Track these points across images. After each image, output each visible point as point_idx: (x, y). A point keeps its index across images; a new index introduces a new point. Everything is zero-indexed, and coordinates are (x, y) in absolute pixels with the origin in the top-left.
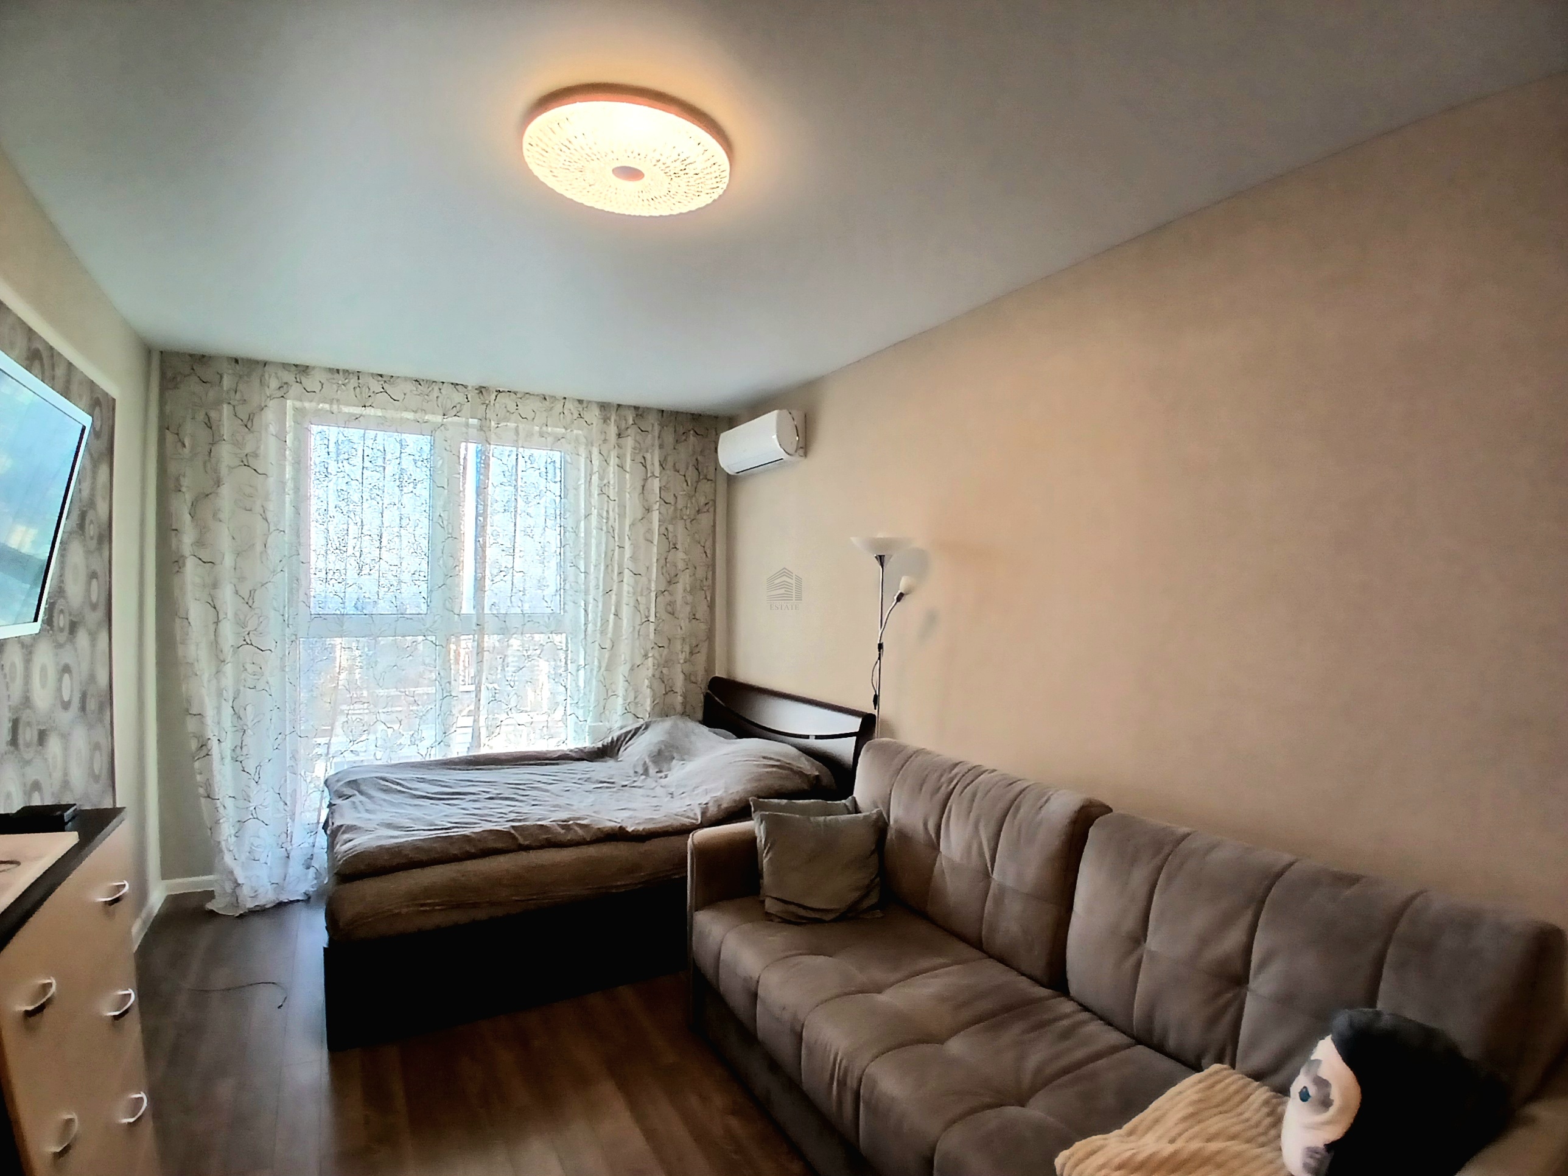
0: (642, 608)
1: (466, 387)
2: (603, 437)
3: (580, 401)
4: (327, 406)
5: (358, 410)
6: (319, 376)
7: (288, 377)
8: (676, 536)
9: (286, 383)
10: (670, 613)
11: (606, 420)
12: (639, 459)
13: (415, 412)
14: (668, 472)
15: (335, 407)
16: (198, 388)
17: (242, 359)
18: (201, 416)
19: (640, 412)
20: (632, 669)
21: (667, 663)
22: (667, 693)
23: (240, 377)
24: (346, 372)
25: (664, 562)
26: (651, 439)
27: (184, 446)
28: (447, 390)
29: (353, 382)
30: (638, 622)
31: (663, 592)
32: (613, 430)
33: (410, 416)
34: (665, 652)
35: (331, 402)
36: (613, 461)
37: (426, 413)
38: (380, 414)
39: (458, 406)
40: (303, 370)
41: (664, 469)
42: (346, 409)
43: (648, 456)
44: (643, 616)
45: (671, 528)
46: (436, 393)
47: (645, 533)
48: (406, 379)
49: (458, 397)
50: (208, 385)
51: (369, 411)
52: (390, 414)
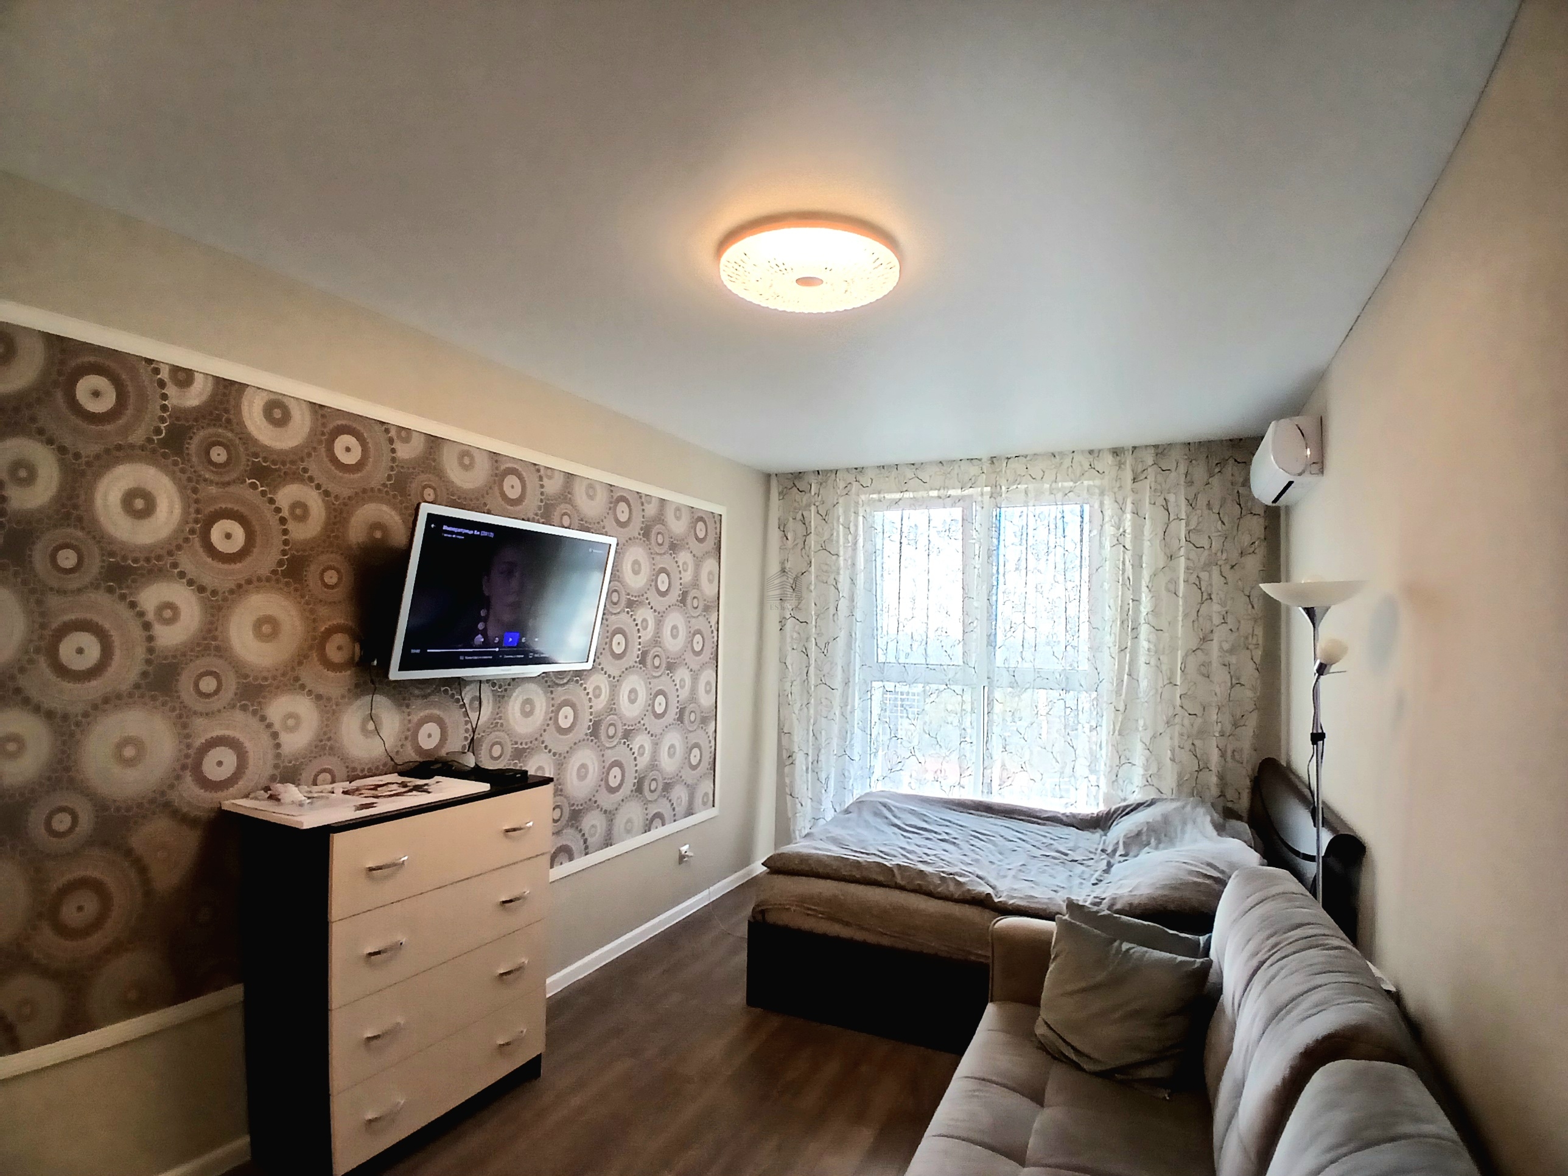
0: (1164, 668)
1: (980, 460)
2: (1118, 485)
3: (1091, 452)
4: (875, 496)
5: (898, 496)
6: (870, 474)
7: (851, 478)
8: (1211, 585)
9: (850, 483)
10: (1203, 675)
11: (1120, 465)
12: (1160, 501)
13: (939, 490)
14: (1199, 512)
15: (882, 496)
16: (798, 496)
17: (822, 471)
18: (799, 517)
19: (1161, 450)
20: (1154, 737)
21: (1202, 733)
22: (1201, 770)
23: (821, 484)
24: (890, 466)
25: (1196, 617)
26: (1176, 477)
27: (787, 539)
28: (965, 466)
29: (894, 472)
30: (1160, 684)
31: (1194, 651)
32: (1128, 475)
33: (934, 493)
34: (1199, 720)
35: (879, 493)
36: (1129, 507)
37: (948, 489)
38: (912, 496)
39: (973, 479)
40: (859, 470)
41: (1193, 508)
42: (888, 496)
43: (1171, 498)
44: (1165, 678)
45: (1204, 575)
46: (956, 470)
47: (1167, 584)
48: (931, 463)
49: (974, 470)
50: (803, 493)
51: (907, 495)
52: (922, 494)
